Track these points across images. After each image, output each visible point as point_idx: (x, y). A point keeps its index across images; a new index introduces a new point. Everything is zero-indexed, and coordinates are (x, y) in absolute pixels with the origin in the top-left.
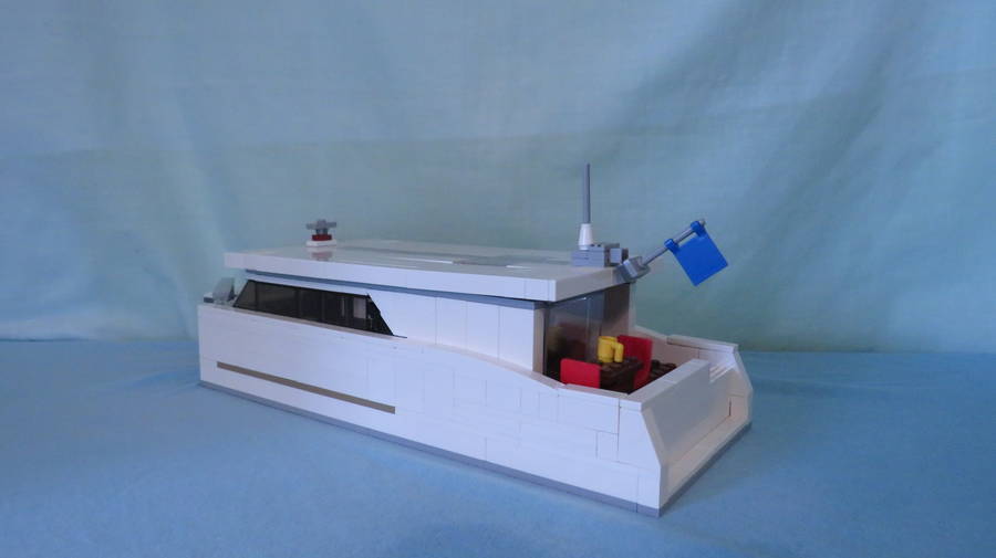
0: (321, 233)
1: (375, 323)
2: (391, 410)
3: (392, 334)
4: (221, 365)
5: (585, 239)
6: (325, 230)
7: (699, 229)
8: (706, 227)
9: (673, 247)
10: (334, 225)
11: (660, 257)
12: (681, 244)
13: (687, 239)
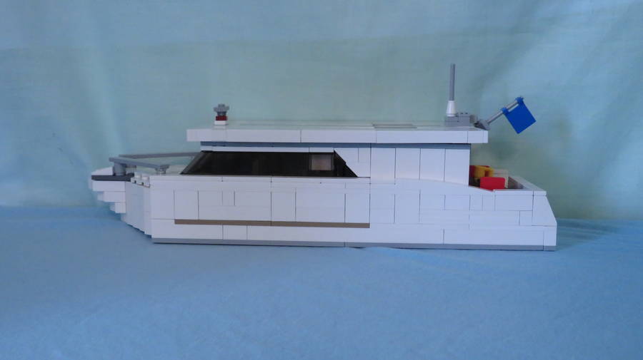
0: (221, 115)
1: (341, 170)
2: (367, 226)
3: (356, 176)
4: (178, 222)
6: (224, 112)
7: (520, 101)
8: (524, 100)
9: (506, 112)
11: (499, 118)
12: (509, 111)
13: (513, 108)
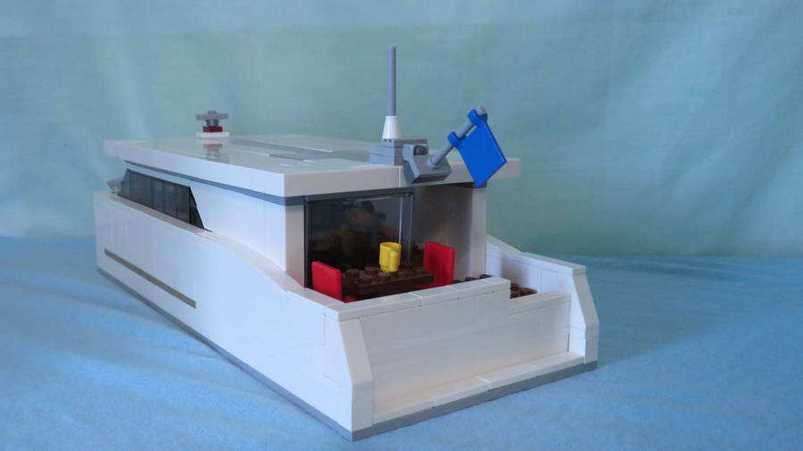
0: (212, 124)
1: (194, 216)
2: (193, 305)
3: (202, 227)
5: (389, 130)
6: (216, 121)
10: (225, 116)
